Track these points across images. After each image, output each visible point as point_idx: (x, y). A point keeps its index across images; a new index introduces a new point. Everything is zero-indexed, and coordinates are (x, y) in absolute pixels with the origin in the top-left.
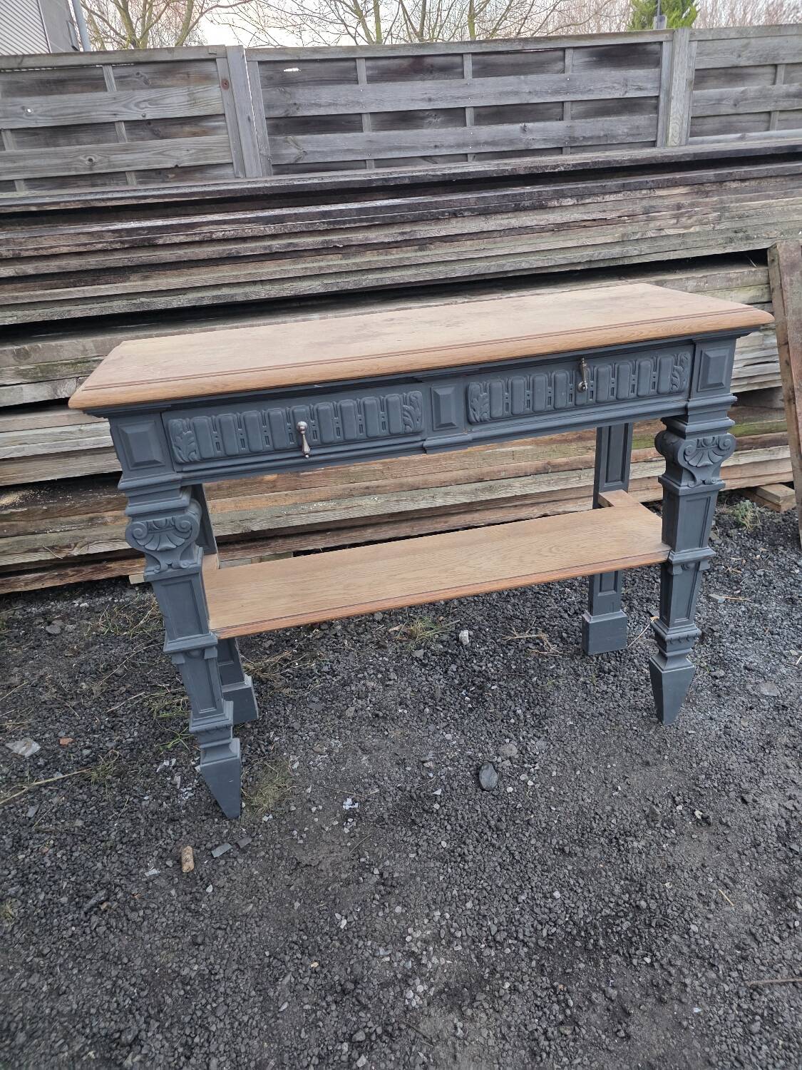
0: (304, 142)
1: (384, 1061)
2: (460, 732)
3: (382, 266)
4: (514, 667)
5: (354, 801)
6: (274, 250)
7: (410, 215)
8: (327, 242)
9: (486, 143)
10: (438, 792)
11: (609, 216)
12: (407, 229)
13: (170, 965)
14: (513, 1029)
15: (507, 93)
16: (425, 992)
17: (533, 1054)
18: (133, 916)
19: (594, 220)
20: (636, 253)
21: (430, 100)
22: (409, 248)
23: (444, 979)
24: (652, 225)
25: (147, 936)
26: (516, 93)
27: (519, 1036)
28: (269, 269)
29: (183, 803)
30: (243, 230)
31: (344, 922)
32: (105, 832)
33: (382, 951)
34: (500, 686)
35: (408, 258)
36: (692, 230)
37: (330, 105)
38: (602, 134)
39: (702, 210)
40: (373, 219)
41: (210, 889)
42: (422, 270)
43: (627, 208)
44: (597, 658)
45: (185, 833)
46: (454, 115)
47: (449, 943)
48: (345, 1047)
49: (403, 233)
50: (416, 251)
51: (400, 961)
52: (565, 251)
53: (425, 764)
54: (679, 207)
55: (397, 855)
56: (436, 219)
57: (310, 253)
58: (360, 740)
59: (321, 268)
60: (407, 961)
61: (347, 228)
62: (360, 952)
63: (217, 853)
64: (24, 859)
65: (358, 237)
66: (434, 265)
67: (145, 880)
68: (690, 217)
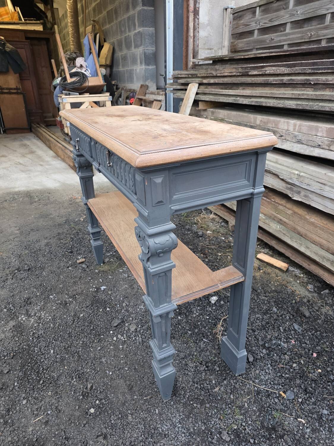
6: (284, 82)
8: (308, 80)
10: (108, 309)
30: (277, 70)
31: (52, 296)
41: (70, 268)
53: (124, 303)
59: (299, 95)
61: (320, 73)
65: (323, 78)
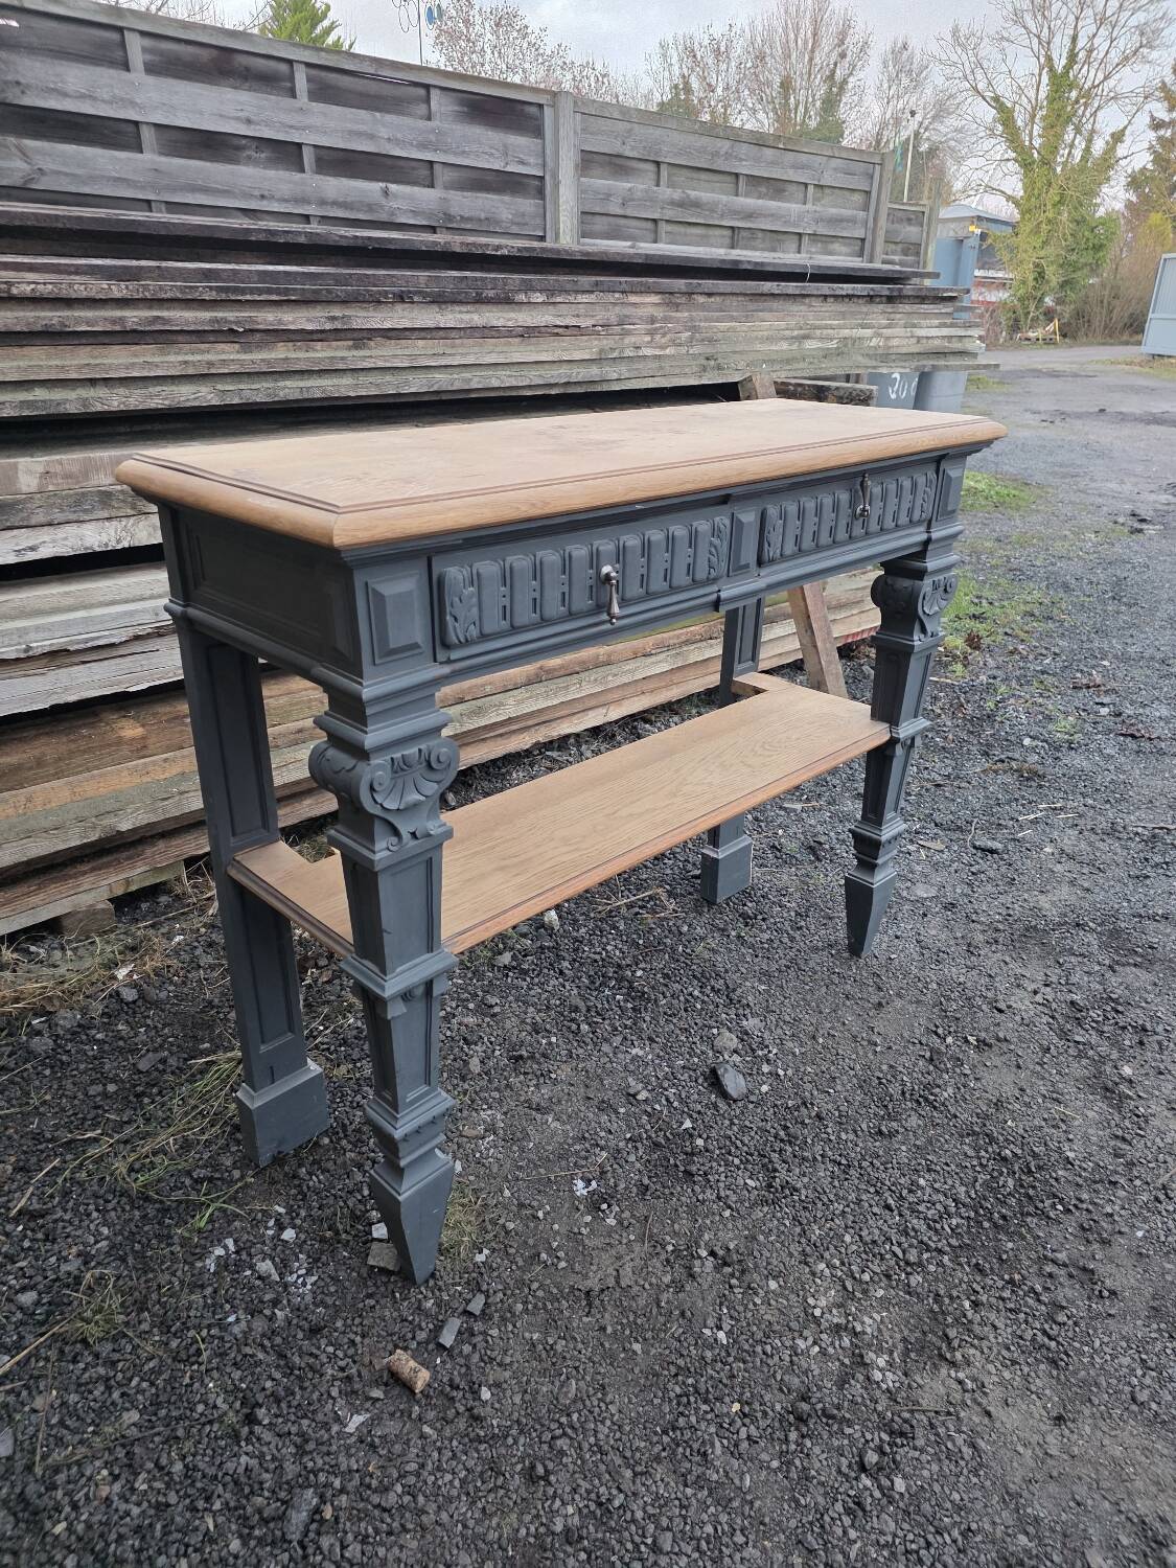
0: (38, 151)
1: (923, 1468)
2: (647, 1043)
3: (304, 368)
4: (641, 942)
5: (588, 1182)
6: (129, 326)
7: (342, 291)
8: (216, 320)
9: (335, 203)
10: (687, 1124)
11: (585, 323)
12: (337, 312)
13: (523, 1531)
14: (1012, 1348)
15: (360, 134)
16: (890, 1364)
17: (1054, 1363)
18: (391, 1499)
19: (567, 327)
20: (615, 376)
21: (249, 121)
22: (339, 343)
23: (898, 1336)
24: (628, 340)
25: (444, 1516)
26: (372, 137)
27: (1023, 1352)
28: (118, 360)
29: (309, 1298)
30: (70, 285)
31: (721, 1335)
32: (200, 1408)
33: (801, 1344)
34: (643, 970)
35: (342, 358)
36: (667, 351)
37: (82, 97)
38: (483, 216)
39: (674, 328)
40: (287, 291)
41: (486, 1394)
42: (363, 379)
43: (601, 316)
44: (728, 904)
45: (358, 1339)
46: (286, 153)
47: (865, 1292)
48: (866, 1481)
49: (333, 319)
50: (349, 348)
51: (832, 1343)
52: (539, 366)
53: (639, 1097)
54: (653, 320)
55: (708, 1222)
56: (377, 302)
57: (188, 338)
58: (522, 1099)
59: (211, 364)
60: (841, 1338)
61: (248, 301)
62: (776, 1358)
63: (448, 1338)
64: (70, 1529)
65: (268, 318)
66: (376, 372)
67: (353, 1439)
68: (664, 335)
